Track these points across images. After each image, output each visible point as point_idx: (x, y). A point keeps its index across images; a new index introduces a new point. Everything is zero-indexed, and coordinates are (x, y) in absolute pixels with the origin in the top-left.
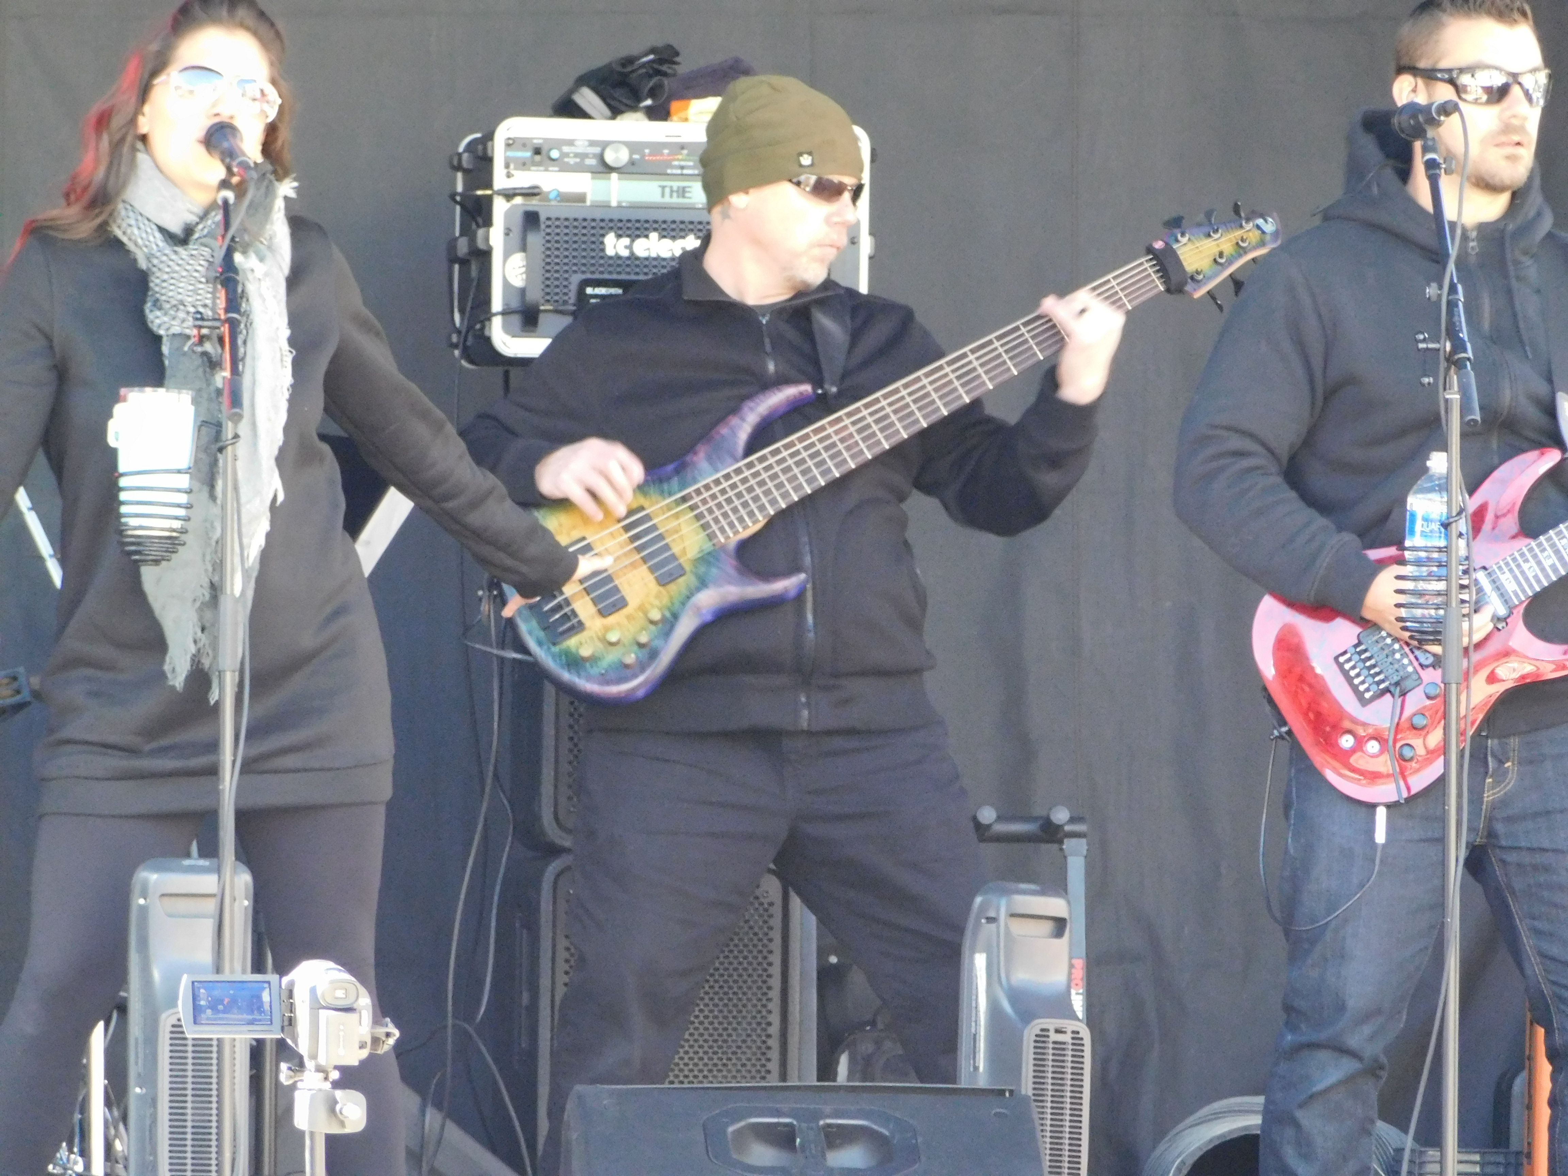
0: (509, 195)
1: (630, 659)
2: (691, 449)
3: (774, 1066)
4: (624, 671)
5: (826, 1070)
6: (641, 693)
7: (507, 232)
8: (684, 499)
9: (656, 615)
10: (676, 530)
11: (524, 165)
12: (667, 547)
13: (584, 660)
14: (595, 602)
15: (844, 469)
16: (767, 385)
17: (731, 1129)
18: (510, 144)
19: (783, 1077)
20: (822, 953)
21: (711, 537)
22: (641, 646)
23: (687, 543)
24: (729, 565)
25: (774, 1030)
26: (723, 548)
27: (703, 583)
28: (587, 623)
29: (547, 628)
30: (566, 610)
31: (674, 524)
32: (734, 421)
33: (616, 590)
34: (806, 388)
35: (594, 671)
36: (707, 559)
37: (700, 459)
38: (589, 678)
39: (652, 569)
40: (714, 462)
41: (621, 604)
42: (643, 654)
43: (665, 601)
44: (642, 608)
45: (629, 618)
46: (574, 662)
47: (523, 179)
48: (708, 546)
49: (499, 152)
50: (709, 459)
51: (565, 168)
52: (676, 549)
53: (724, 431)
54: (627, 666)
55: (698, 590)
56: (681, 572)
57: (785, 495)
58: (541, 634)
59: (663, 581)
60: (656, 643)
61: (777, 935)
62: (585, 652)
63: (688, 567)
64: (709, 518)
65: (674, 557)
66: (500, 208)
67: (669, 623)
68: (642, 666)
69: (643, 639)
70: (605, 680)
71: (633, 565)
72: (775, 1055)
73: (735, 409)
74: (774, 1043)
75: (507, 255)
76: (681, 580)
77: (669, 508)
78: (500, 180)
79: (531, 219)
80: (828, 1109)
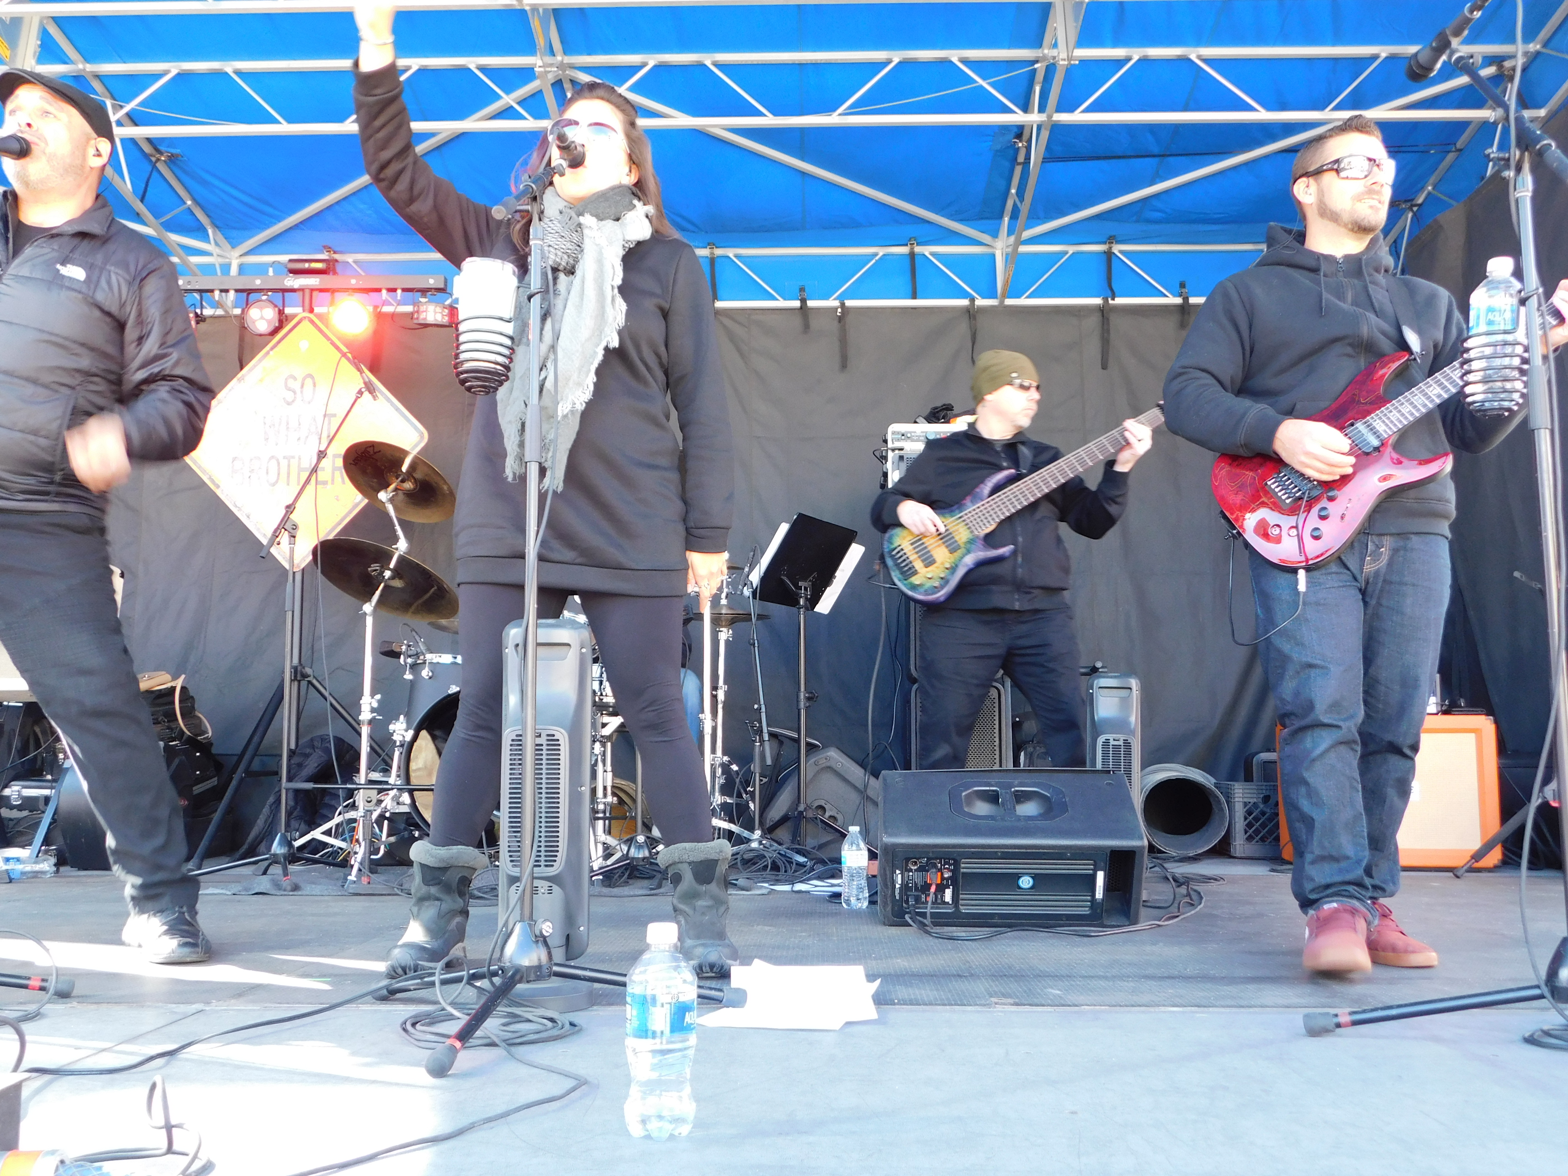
0: (893, 450)
1: (937, 584)
2: (964, 498)
3: (997, 761)
4: (936, 589)
5: (1016, 762)
6: (942, 599)
7: (893, 463)
8: (960, 518)
9: (948, 566)
10: (957, 530)
11: (898, 440)
12: (953, 537)
13: (918, 585)
14: (923, 561)
15: (1036, 497)
16: (1001, 469)
17: (964, 794)
18: (893, 433)
19: (1001, 766)
20: (1013, 717)
21: (972, 532)
22: (942, 578)
23: (962, 535)
24: (980, 544)
25: (997, 743)
26: (977, 537)
27: (968, 552)
28: (919, 571)
29: (903, 573)
30: (910, 566)
31: (956, 528)
32: (982, 486)
33: (931, 556)
34: (1013, 471)
35: (922, 590)
36: (971, 542)
37: (968, 501)
38: (920, 594)
39: (947, 547)
40: (973, 502)
41: (933, 562)
42: (942, 582)
43: (953, 560)
44: (942, 563)
45: (937, 567)
46: (914, 587)
47: (898, 444)
48: (970, 536)
49: (889, 437)
50: (972, 502)
51: (913, 441)
52: (957, 538)
53: (977, 490)
54: (936, 587)
55: (966, 554)
56: (959, 547)
57: (1003, 513)
58: (900, 576)
59: (952, 552)
60: (949, 577)
61: (997, 709)
62: (917, 582)
63: (962, 545)
64: (971, 524)
65: (956, 541)
66: (890, 454)
67: (953, 569)
68: (942, 587)
69: (942, 576)
70: (926, 593)
71: (939, 546)
72: (997, 752)
73: (982, 481)
74: (997, 748)
75: (893, 471)
76: (959, 551)
77: (953, 522)
78: (890, 445)
79: (901, 458)
80: (1016, 782)
